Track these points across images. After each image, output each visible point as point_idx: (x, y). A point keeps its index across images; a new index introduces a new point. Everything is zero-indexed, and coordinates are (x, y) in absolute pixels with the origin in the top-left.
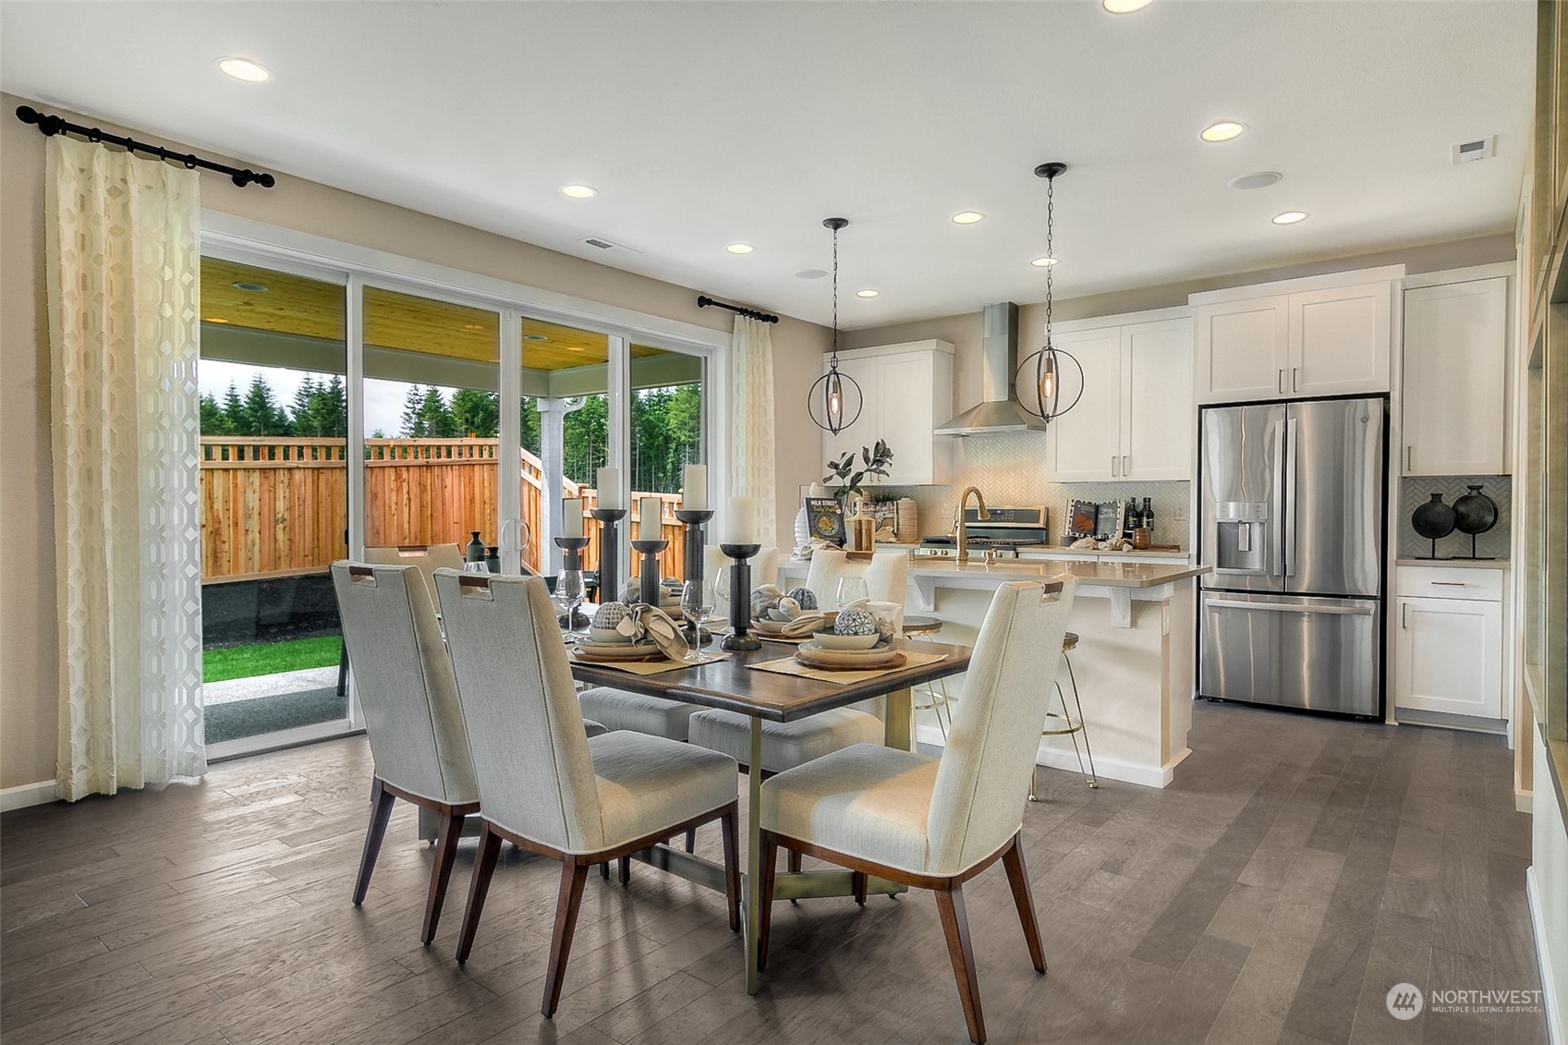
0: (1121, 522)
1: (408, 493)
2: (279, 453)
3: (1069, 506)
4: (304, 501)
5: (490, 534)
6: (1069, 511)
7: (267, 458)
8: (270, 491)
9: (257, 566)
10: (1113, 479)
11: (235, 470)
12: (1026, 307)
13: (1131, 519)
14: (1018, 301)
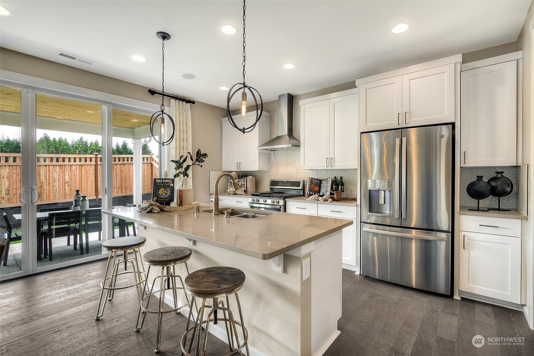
0: (329, 187)
1: (116, 173)
2: (67, 160)
3: (308, 180)
4: (76, 176)
5: (147, 186)
6: (308, 182)
7: (62, 161)
8: (63, 173)
9: (58, 198)
10: (327, 168)
11: (49, 165)
12: (296, 96)
13: (334, 186)
14: (292, 93)
